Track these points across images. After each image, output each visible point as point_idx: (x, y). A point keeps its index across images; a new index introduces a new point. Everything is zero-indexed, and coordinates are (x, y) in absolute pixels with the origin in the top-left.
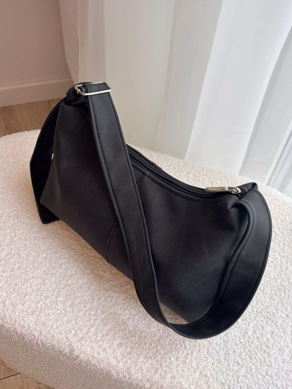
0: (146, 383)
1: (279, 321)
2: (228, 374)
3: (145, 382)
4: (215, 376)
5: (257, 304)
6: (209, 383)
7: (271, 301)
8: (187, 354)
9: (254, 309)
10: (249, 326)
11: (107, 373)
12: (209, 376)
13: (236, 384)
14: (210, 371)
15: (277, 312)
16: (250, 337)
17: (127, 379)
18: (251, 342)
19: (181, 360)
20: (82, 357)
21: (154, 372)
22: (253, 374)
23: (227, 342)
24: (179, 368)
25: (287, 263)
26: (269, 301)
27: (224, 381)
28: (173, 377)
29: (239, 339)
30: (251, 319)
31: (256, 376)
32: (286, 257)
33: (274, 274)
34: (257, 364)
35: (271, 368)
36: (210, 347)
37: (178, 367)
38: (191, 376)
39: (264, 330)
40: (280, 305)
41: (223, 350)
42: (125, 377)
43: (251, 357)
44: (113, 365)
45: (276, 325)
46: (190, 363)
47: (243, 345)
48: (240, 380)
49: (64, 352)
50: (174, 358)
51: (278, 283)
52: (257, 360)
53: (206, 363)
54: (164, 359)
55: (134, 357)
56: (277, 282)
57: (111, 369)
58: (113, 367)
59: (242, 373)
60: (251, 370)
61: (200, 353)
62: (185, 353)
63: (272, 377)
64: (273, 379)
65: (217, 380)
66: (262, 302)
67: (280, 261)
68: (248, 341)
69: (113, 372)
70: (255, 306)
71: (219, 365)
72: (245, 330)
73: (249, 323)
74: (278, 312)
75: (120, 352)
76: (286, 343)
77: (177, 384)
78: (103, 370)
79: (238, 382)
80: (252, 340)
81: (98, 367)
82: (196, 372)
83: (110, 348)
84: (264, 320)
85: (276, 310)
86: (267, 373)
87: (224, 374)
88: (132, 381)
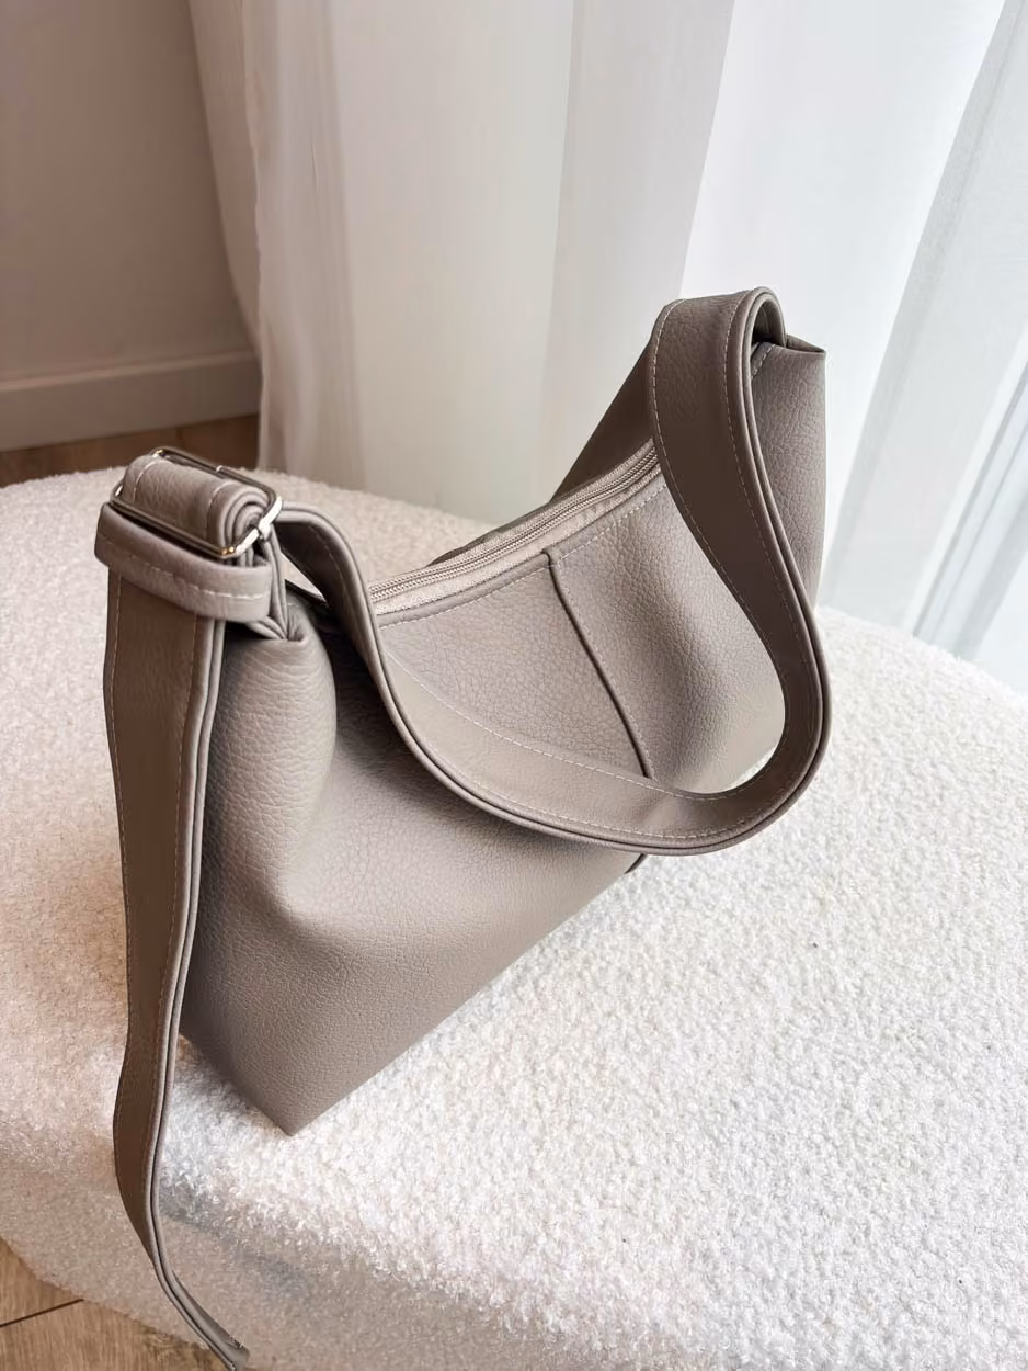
0: (494, 1288)
1: (959, 1064)
2: (785, 1249)
3: (491, 1285)
4: (740, 1254)
5: (884, 1010)
6: (717, 1280)
7: (931, 1002)
8: (642, 1184)
9: (873, 1028)
10: (855, 1084)
11: (353, 1259)
12: (717, 1254)
13: (816, 1281)
14: (721, 1241)
15: (954, 1036)
16: (859, 1122)
17: (426, 1277)
18: (862, 1135)
19: (618, 1203)
20: (263, 1206)
21: (519, 1249)
22: (876, 1245)
23: (779, 1139)
24: (609, 1232)
25: (983, 878)
26: (923, 1000)
27: (771, 1272)
28: (589, 1264)
29: (820, 1129)
30: (864, 1063)
31: (887, 1254)
32: (977, 859)
33: (940, 914)
34: (889, 1212)
35: (940, 1226)
36: (722, 1157)
37: (608, 1227)
38: (653, 1256)
39: (908, 1096)
40: (962, 1013)
41: (768, 1165)
42: (417, 1269)
43: (865, 1188)
44: (374, 1228)
45: (951, 1079)
46: (651, 1214)
47: (836, 1147)
48: (828, 1267)
49: (200, 1192)
50: (591, 1196)
51: (955, 941)
52: (888, 1198)
53: (707, 1211)
54: (556, 1203)
55: (450, 1199)
56: (949, 939)
57: (366, 1244)
58: (376, 1236)
59: (837, 1241)
60: (867, 1234)
61: (686, 1180)
62: (632, 1181)
63: (941, 1254)
64: (946, 1263)
65: (747, 1269)
66: (901, 1005)
67: (958, 872)
68: (855, 1135)
69: (374, 1255)
70: (876, 1017)
71: (755, 1218)
72: (842, 1099)
73: (857, 1075)
74: (958, 1035)
75: (399, 1183)
76: (987, 1140)
77: (602, 1286)
78: (339, 1249)
79: (822, 1275)
80: (867, 1131)
81: (322, 1239)
82: (671, 1242)
83: (363, 1169)
84: (909, 1061)
85: (949, 1029)
86: (923, 1241)
87: (770, 1249)
88: (444, 1284)
